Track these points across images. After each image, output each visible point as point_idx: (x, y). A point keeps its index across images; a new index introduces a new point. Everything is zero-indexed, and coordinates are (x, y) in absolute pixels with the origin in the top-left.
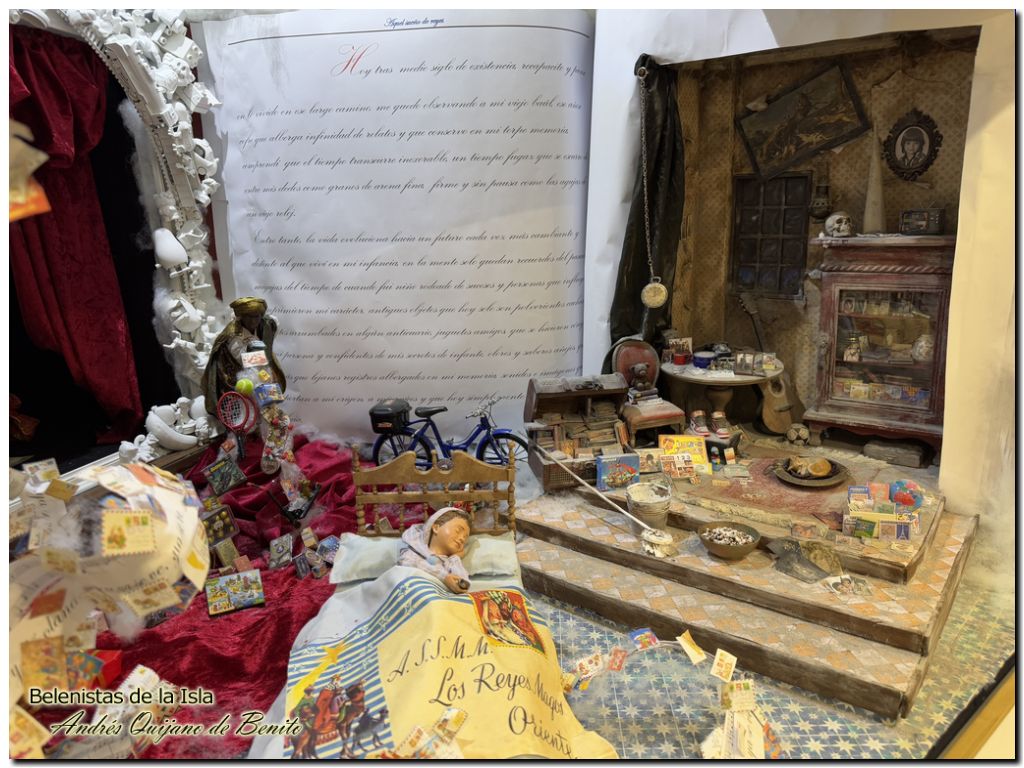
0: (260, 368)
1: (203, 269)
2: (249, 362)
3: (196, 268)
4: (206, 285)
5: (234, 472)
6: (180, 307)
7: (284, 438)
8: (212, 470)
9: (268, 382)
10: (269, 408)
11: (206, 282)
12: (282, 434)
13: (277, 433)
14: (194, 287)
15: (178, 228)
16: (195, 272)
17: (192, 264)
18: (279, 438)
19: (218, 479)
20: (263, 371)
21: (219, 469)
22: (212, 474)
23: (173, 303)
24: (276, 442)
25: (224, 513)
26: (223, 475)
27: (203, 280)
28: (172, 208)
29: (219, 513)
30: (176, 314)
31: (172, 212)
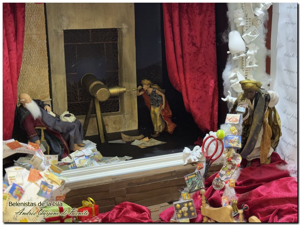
0: (233, 125)
1: (256, 56)
2: (229, 120)
3: (250, 55)
4: (255, 65)
5: (198, 183)
6: (235, 77)
7: (233, 171)
8: (189, 177)
9: (235, 134)
10: (229, 150)
11: (256, 64)
12: (232, 168)
13: (229, 166)
14: (248, 66)
15: (244, 30)
16: (249, 57)
17: (248, 52)
18: (230, 170)
19: (190, 183)
20: (234, 127)
21: (192, 179)
22: (188, 180)
23: (233, 75)
24: (226, 172)
25: (190, 204)
26: (193, 181)
27: (254, 62)
28: (240, 19)
29: (188, 202)
30: (232, 81)
31: (240, 21)
